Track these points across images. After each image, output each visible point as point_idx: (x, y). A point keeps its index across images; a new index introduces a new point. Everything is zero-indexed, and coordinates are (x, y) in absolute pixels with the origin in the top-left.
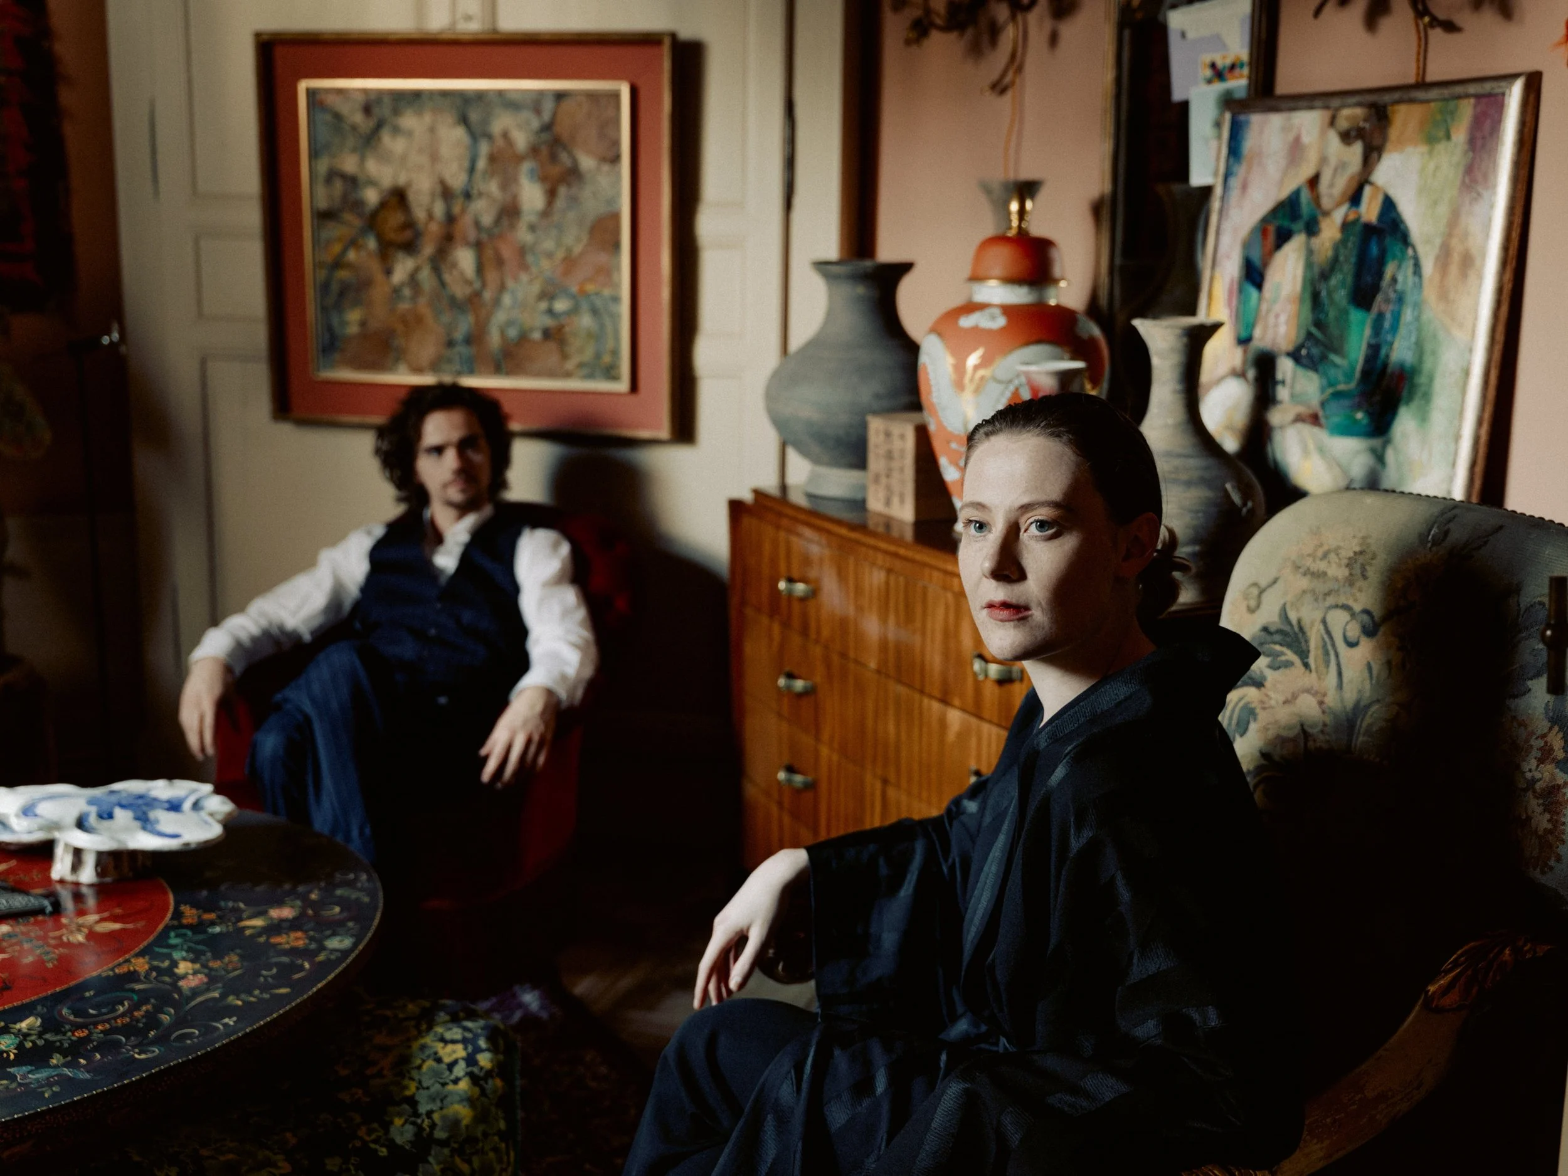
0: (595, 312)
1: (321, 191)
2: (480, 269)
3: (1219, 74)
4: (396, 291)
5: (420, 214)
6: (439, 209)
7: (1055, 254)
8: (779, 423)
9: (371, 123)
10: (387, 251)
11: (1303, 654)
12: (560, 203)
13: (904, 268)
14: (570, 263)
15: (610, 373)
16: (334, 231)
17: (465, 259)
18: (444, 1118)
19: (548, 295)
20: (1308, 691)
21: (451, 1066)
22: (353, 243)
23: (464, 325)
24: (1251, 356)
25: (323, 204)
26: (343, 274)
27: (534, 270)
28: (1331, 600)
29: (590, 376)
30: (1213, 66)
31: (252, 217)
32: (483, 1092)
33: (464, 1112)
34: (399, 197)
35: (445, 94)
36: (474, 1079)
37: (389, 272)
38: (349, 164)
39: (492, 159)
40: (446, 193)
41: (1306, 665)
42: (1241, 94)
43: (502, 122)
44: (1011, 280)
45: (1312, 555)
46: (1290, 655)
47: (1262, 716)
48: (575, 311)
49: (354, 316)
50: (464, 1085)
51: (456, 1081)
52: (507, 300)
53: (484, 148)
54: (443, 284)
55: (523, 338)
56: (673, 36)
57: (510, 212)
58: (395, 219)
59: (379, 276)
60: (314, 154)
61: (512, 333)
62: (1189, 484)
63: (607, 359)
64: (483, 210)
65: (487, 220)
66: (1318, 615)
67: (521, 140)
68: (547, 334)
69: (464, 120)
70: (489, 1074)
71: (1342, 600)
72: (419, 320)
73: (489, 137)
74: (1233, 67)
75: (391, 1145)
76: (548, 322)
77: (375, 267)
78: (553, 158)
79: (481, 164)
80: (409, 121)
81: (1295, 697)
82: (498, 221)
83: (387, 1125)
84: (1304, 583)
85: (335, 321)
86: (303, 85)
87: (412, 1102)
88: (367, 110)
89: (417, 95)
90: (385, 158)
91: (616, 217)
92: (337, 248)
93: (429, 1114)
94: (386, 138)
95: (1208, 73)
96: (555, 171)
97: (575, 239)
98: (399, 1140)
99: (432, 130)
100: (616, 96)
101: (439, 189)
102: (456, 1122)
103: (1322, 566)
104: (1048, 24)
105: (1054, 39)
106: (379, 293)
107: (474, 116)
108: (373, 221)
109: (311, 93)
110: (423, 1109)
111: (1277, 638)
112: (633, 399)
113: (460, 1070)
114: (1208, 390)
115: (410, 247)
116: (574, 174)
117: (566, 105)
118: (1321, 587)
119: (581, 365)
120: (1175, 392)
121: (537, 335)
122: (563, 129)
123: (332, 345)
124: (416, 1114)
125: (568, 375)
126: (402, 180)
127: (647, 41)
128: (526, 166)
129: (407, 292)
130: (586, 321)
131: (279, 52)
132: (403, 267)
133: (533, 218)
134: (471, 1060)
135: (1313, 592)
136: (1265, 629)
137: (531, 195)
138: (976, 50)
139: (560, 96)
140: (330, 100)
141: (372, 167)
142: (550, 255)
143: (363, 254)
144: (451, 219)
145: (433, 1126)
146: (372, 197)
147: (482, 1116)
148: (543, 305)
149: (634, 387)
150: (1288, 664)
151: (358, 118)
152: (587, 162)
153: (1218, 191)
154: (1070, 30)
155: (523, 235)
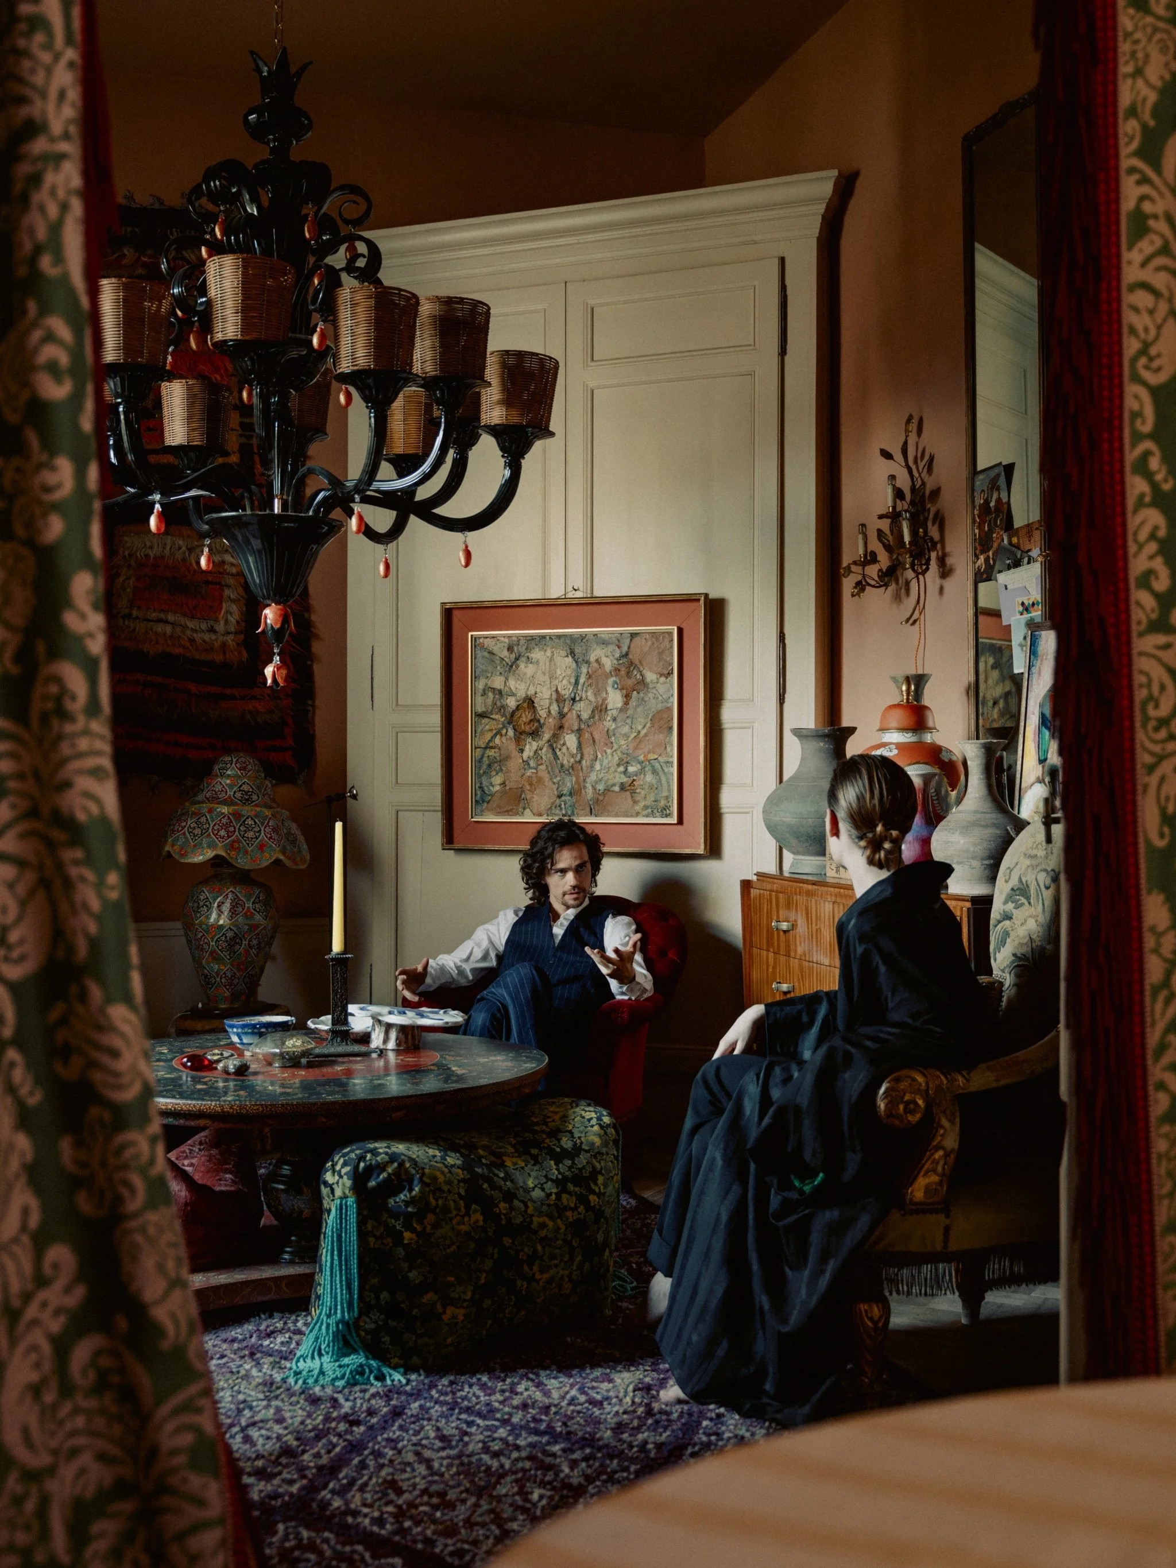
0: (654, 772)
1: (479, 699)
2: (580, 746)
3: (1026, 609)
4: (526, 763)
5: (542, 713)
6: (554, 709)
7: (928, 713)
8: (772, 829)
9: (513, 656)
10: (520, 736)
11: (1028, 898)
12: (633, 703)
13: (852, 730)
14: (639, 740)
15: (665, 812)
16: (486, 724)
17: (571, 740)
18: (587, 1141)
19: (624, 763)
20: (1030, 916)
21: (589, 1120)
22: (499, 733)
23: (569, 783)
24: (1046, 769)
25: (480, 709)
26: (491, 753)
27: (615, 747)
28: (1039, 868)
29: (652, 814)
30: (1023, 604)
31: (435, 718)
32: (606, 1133)
33: (597, 1141)
34: (530, 702)
35: (559, 637)
36: (601, 1127)
37: (522, 751)
38: (498, 682)
39: (589, 676)
40: (559, 699)
41: (1030, 903)
42: (1038, 620)
43: (596, 653)
44: (903, 729)
45: (1032, 848)
46: (1023, 900)
47: (1012, 934)
48: (642, 771)
49: (497, 780)
50: (596, 1128)
51: (592, 1126)
52: (598, 767)
53: (584, 670)
54: (556, 757)
55: (607, 790)
56: (706, 595)
57: (600, 709)
58: (526, 716)
59: (515, 753)
60: (475, 678)
61: (601, 787)
62: (986, 826)
63: (663, 803)
64: (584, 709)
65: (585, 716)
66: (1034, 877)
67: (608, 664)
68: (623, 787)
69: (572, 653)
70: (608, 1126)
71: (1044, 867)
72: (540, 780)
73: (588, 662)
74: (1033, 605)
75: (561, 1147)
76: (624, 779)
77: (512, 747)
78: (628, 674)
79: (582, 680)
80: (537, 654)
81: (1026, 921)
82: (592, 717)
83: (559, 1140)
84: (1028, 862)
85: (485, 783)
86: (470, 634)
87: (571, 1132)
88: (510, 649)
89: (543, 637)
90: (521, 679)
91: (670, 709)
92: (488, 736)
93: (579, 1138)
94: (522, 665)
95: (1021, 608)
96: (630, 682)
97: (641, 724)
98: (565, 1146)
99: (551, 659)
100: (670, 634)
101: (554, 696)
102: (593, 1144)
103: (1035, 852)
104: (938, 581)
105: (941, 590)
106: (514, 764)
107: (578, 650)
108: (512, 718)
109: (475, 639)
110: (576, 1135)
111: (1018, 892)
112: (679, 827)
113: (594, 1122)
114: (1026, 792)
115: (535, 734)
116: (642, 684)
117: (637, 641)
118: (1035, 862)
119: (646, 807)
120: (980, 779)
121: (617, 789)
122: (634, 656)
123: (483, 799)
124: (573, 1137)
125: (637, 814)
126: (531, 692)
127: (689, 599)
128: (611, 680)
129: (532, 763)
130: (649, 778)
131: (456, 615)
132: (530, 747)
133: (615, 713)
134: (599, 1119)
135: (1032, 866)
136: (1012, 889)
137: (615, 699)
138: (897, 598)
139: (633, 635)
140: (487, 642)
141: (512, 683)
142: (626, 736)
143: (504, 739)
144: (562, 715)
145: (582, 1143)
146: (512, 703)
147: (605, 1144)
148: (622, 769)
149: (680, 821)
150: (1022, 905)
151: (505, 654)
152: (650, 676)
153: (1026, 675)
154: (949, 584)
155: (609, 724)
